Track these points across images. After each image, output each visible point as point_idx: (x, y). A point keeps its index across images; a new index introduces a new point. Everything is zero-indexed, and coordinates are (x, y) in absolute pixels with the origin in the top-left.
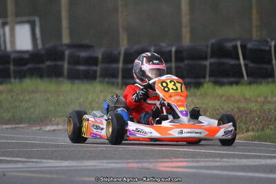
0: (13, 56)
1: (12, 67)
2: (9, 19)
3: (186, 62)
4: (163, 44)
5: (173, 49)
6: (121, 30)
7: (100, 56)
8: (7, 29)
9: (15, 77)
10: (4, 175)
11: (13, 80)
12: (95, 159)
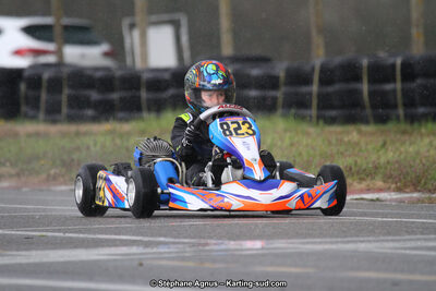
0: (146, 76)
1: (144, 94)
2: (138, 19)
3: (419, 81)
4: (382, 54)
5: (399, 61)
6: (314, 33)
7: (282, 75)
8: (136, 33)
9: (149, 110)
10: (141, 265)
11: (145, 114)
12: (282, 238)
